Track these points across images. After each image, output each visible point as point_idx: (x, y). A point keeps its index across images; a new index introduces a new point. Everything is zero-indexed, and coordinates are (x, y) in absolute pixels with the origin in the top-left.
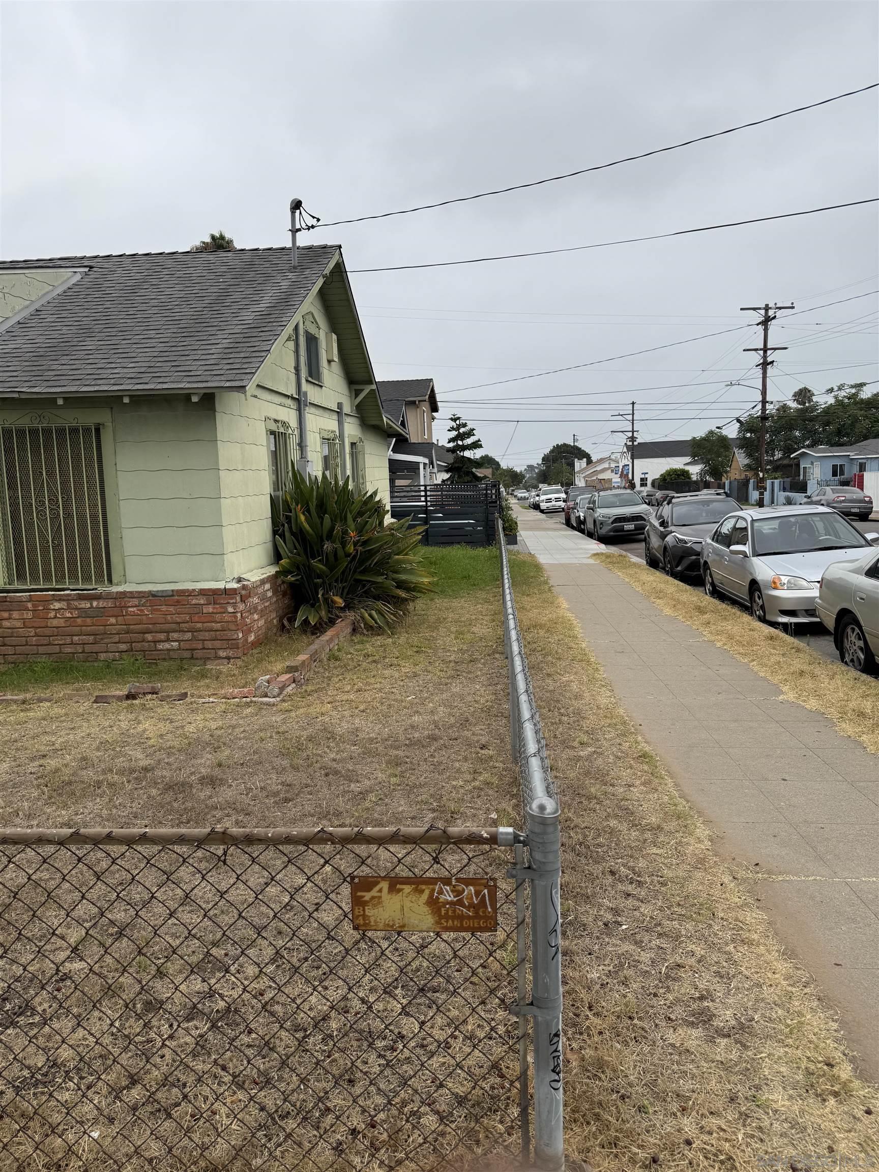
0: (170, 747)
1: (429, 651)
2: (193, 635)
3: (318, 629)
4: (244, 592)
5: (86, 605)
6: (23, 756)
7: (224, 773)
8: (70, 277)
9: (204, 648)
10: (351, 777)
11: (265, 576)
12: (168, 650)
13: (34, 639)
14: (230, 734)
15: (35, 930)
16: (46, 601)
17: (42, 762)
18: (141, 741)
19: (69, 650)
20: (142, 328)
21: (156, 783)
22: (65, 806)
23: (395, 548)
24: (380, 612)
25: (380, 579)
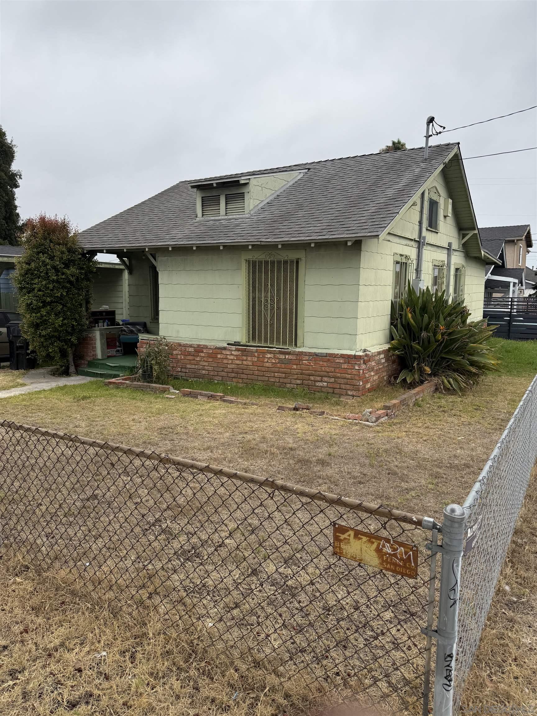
0: (307, 440)
1: (485, 410)
2: (335, 380)
3: (412, 386)
4: (366, 358)
5: (282, 357)
6: (237, 430)
7: (331, 459)
8: (297, 175)
9: (340, 388)
10: (403, 478)
11: (381, 350)
12: (321, 387)
13: (257, 372)
14: (340, 439)
15: (215, 518)
16: (264, 353)
17: (244, 435)
18: (294, 434)
19: (273, 380)
20: (329, 203)
21: (294, 457)
22: (247, 460)
23: (472, 339)
24: (456, 380)
25: (458, 358)
